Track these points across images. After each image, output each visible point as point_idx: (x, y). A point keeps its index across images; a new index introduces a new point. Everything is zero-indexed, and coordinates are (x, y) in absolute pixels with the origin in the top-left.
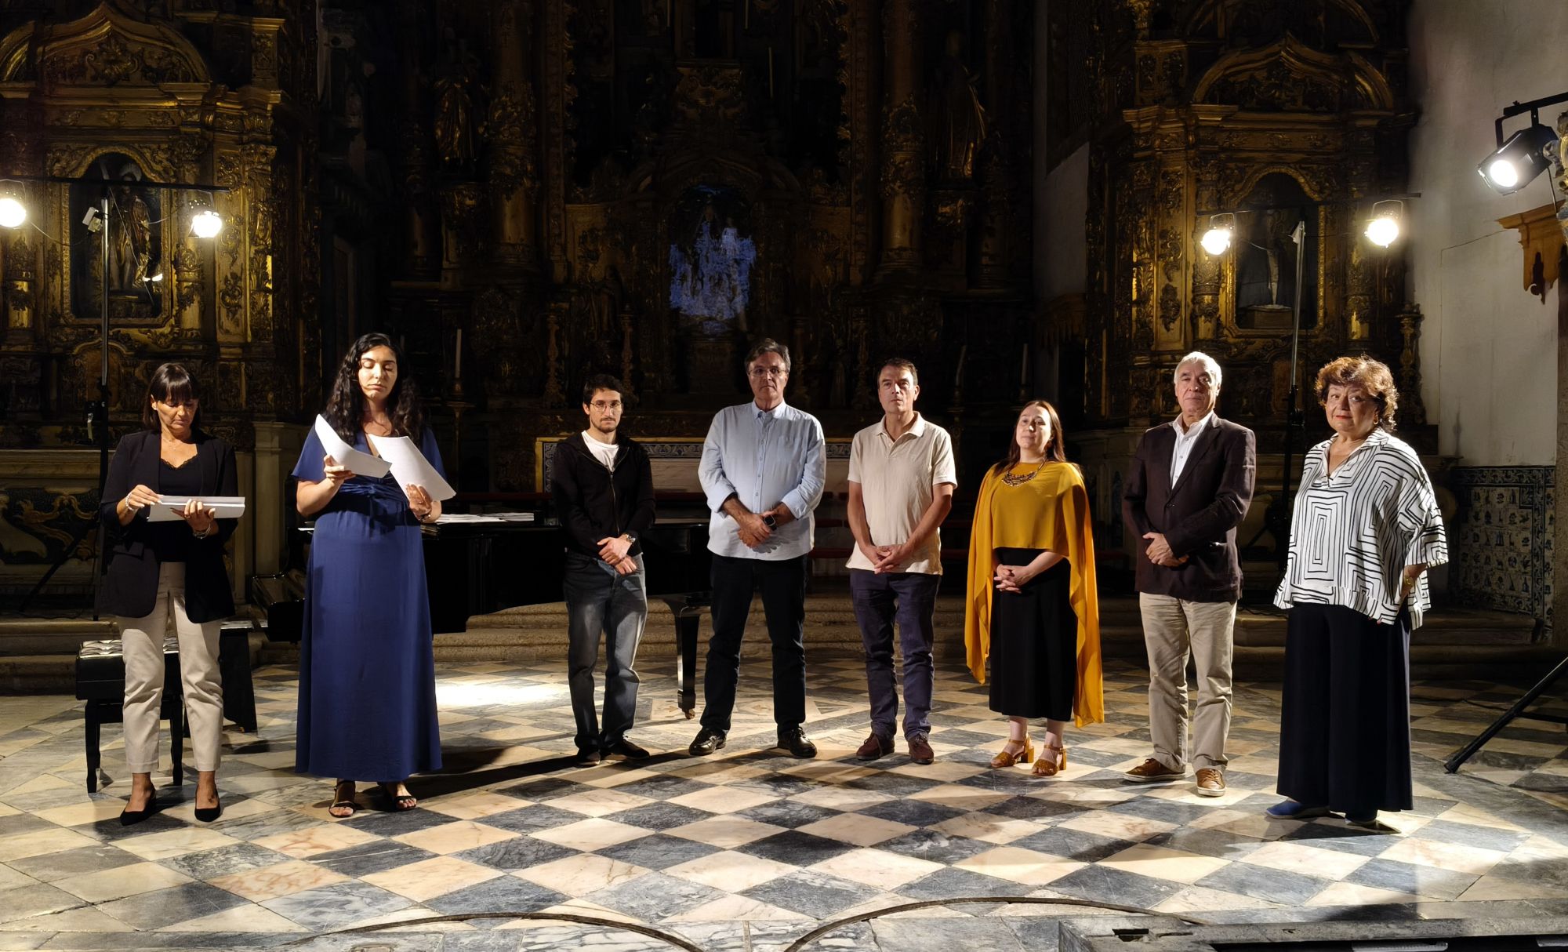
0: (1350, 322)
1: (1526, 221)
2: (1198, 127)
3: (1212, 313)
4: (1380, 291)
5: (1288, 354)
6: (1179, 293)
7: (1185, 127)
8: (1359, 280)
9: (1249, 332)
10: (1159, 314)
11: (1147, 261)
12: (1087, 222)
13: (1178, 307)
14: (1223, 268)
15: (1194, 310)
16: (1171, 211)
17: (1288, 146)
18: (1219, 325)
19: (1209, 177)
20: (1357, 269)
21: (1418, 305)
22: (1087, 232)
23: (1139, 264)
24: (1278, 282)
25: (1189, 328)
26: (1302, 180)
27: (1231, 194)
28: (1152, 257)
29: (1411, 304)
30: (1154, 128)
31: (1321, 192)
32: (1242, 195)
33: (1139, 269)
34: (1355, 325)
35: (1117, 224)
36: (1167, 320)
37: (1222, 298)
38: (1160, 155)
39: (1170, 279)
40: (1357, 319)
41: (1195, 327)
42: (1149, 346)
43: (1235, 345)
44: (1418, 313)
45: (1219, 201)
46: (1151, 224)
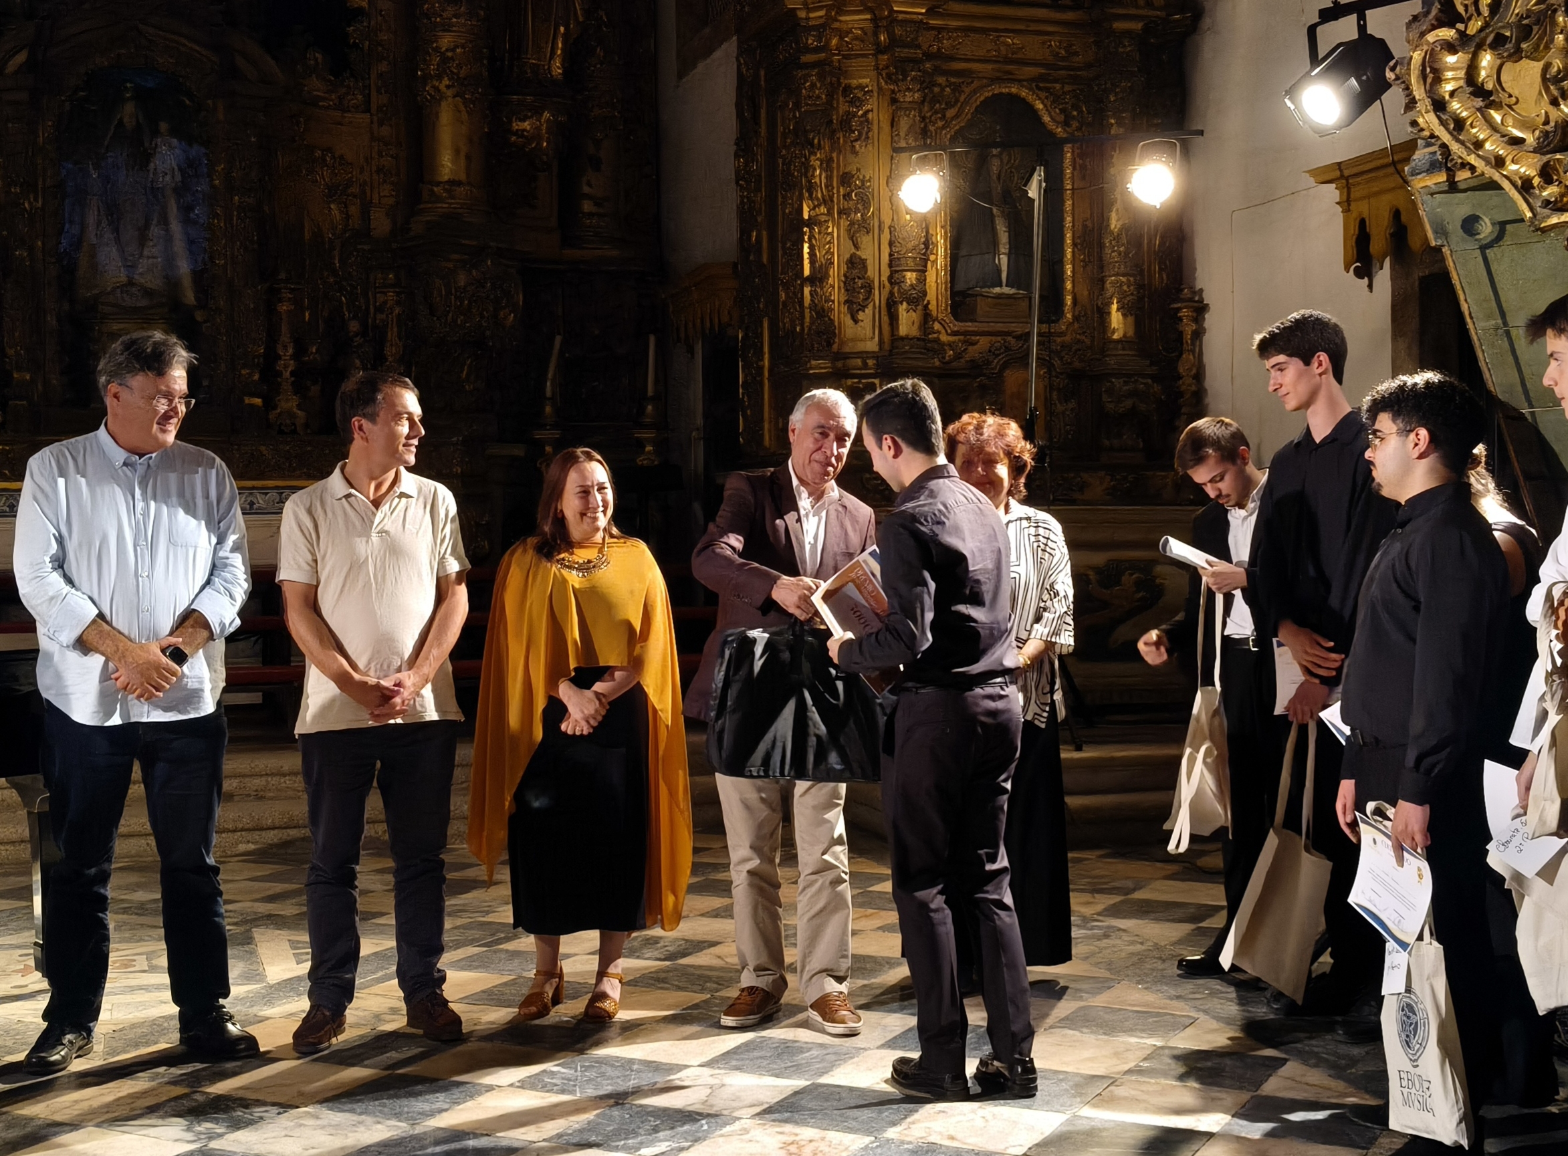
0: (1109, 313)
1: (1346, 173)
2: (892, 20)
3: (917, 299)
4: (1149, 267)
5: (1024, 361)
6: (870, 268)
7: (874, 20)
8: (1120, 254)
9: (970, 326)
10: (842, 299)
11: (823, 218)
12: (737, 156)
13: (869, 288)
14: (931, 232)
15: (891, 293)
16: (857, 145)
17: (1019, 56)
18: (927, 316)
19: (909, 97)
20: (1117, 238)
21: (1201, 290)
22: (737, 172)
23: (811, 223)
24: (1009, 255)
25: (885, 319)
26: (1041, 106)
27: (940, 124)
28: (830, 212)
29: (1191, 288)
30: (830, 19)
31: (1066, 124)
32: (956, 125)
33: (812, 229)
34: (1116, 319)
35: (780, 161)
36: (854, 308)
37: (931, 277)
38: (839, 60)
39: (856, 247)
40: (1118, 310)
41: (893, 318)
42: (829, 344)
43: (950, 345)
44: (1201, 301)
45: (925, 132)
46: (827, 164)
